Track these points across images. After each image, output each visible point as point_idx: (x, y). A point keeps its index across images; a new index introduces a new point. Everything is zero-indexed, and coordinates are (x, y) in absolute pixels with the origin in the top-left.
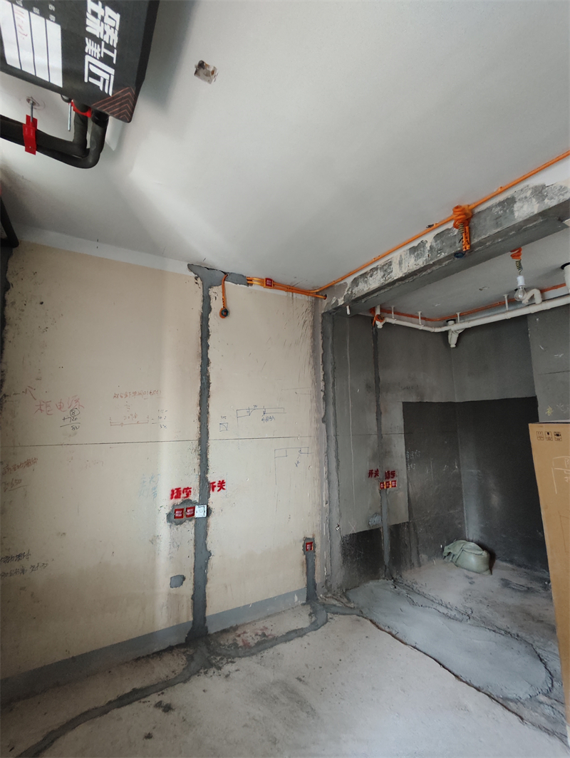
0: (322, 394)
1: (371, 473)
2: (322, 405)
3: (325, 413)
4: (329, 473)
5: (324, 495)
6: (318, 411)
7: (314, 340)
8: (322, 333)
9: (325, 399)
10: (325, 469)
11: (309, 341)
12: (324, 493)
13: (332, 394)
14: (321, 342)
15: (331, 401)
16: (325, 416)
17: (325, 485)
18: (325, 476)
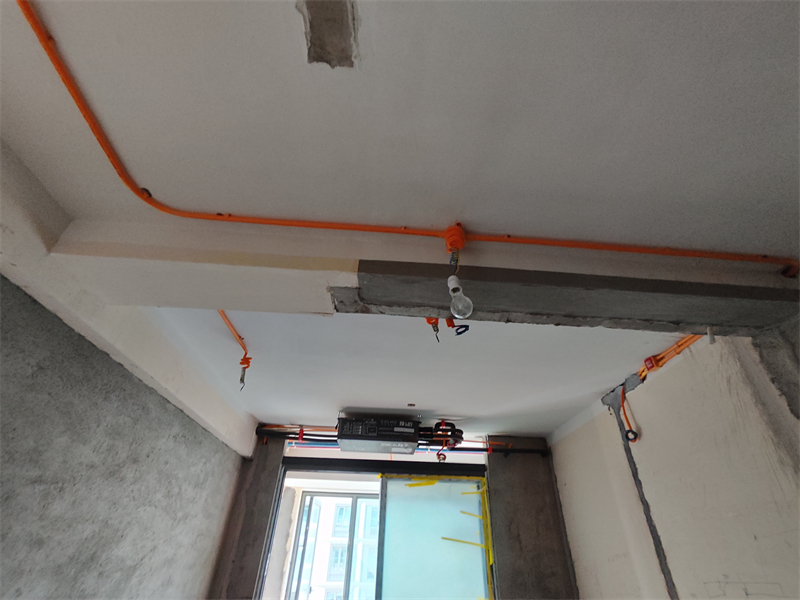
7: (764, 404)
8: (773, 381)
11: (754, 414)
14: (783, 402)
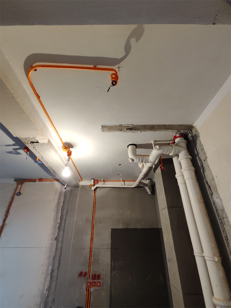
0: (58, 225)
1: (81, 274)
2: (57, 231)
3: (57, 235)
4: (53, 270)
5: (46, 285)
6: (54, 234)
7: (59, 199)
8: (64, 196)
9: (59, 228)
10: (50, 268)
11: (56, 200)
12: (47, 283)
13: (63, 225)
14: (63, 200)
15: (62, 229)
16: (57, 237)
17: (49, 278)
18: (50, 272)
